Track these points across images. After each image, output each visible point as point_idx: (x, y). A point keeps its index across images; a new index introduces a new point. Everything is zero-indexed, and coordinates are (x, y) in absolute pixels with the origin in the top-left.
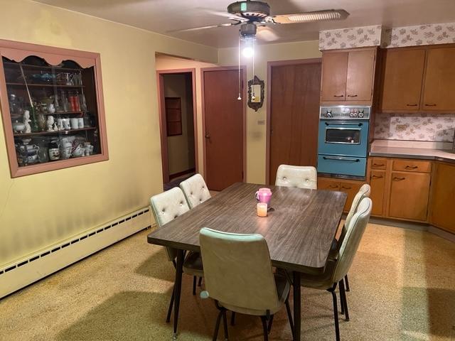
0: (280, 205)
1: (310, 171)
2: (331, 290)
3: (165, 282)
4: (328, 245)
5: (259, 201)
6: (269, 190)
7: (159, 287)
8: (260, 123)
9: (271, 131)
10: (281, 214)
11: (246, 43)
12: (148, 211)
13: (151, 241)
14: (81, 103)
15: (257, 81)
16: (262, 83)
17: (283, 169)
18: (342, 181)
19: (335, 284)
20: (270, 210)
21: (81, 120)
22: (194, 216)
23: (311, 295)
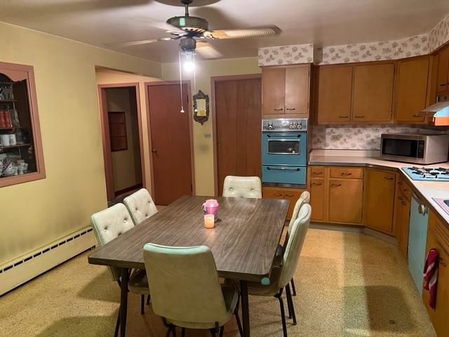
0: (227, 215)
1: (255, 181)
2: (278, 296)
3: (111, 304)
4: (272, 252)
5: (206, 213)
6: (216, 201)
7: (105, 309)
8: (207, 136)
9: (217, 143)
10: (228, 224)
11: (187, 57)
13: (93, 261)
14: (13, 118)
15: (201, 95)
16: (206, 97)
17: (229, 180)
18: (285, 189)
19: (282, 289)
20: (217, 221)
21: (13, 137)
22: (140, 232)
23: (260, 303)
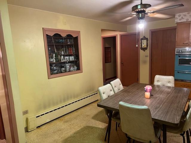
0: (156, 93)
1: (171, 78)
2: (182, 135)
3: (104, 124)
4: (181, 113)
5: (146, 91)
6: (151, 86)
7: (102, 125)
8: (146, 56)
9: (151, 60)
10: (156, 97)
11: (140, 22)
12: (97, 93)
13: (99, 106)
14: (73, 50)
15: (145, 38)
16: (147, 39)
17: (157, 77)
18: (187, 83)
19: (184, 132)
20: (151, 95)
21: (73, 57)
22: (116, 96)
23: (171, 136)
